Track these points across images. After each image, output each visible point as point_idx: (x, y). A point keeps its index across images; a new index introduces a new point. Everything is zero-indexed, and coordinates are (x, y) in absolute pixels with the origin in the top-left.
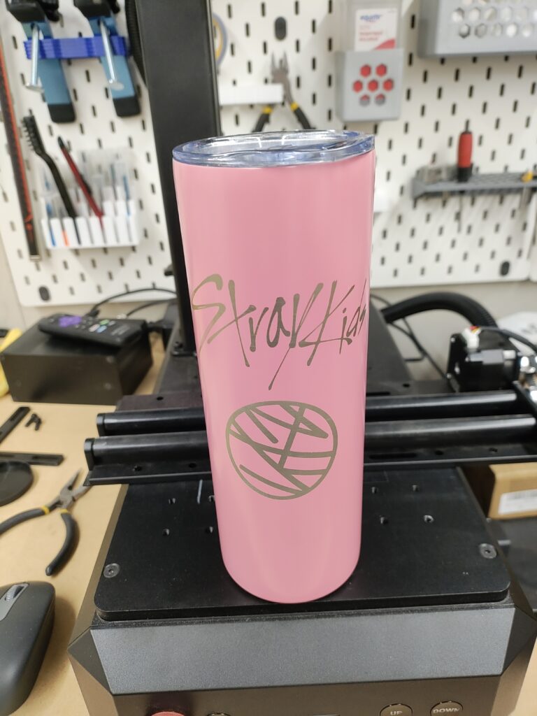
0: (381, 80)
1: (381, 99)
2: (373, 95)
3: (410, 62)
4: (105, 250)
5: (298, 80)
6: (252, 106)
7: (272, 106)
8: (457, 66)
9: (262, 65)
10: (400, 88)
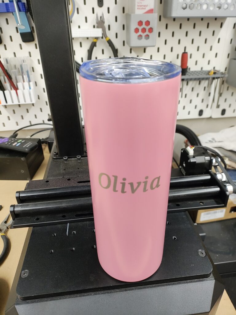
0: (147, 28)
1: (147, 37)
2: (144, 35)
3: (160, 20)
4: (19, 105)
5: (109, 26)
6: (88, 38)
7: (97, 38)
8: (181, 22)
9: (92, 19)
10: (155, 32)
